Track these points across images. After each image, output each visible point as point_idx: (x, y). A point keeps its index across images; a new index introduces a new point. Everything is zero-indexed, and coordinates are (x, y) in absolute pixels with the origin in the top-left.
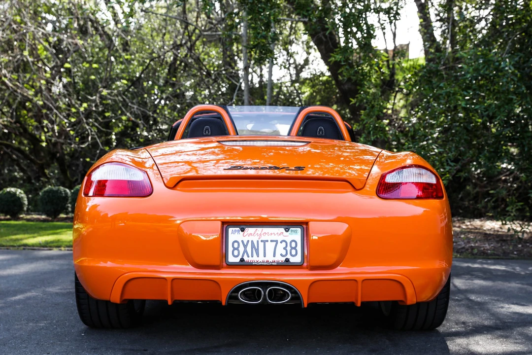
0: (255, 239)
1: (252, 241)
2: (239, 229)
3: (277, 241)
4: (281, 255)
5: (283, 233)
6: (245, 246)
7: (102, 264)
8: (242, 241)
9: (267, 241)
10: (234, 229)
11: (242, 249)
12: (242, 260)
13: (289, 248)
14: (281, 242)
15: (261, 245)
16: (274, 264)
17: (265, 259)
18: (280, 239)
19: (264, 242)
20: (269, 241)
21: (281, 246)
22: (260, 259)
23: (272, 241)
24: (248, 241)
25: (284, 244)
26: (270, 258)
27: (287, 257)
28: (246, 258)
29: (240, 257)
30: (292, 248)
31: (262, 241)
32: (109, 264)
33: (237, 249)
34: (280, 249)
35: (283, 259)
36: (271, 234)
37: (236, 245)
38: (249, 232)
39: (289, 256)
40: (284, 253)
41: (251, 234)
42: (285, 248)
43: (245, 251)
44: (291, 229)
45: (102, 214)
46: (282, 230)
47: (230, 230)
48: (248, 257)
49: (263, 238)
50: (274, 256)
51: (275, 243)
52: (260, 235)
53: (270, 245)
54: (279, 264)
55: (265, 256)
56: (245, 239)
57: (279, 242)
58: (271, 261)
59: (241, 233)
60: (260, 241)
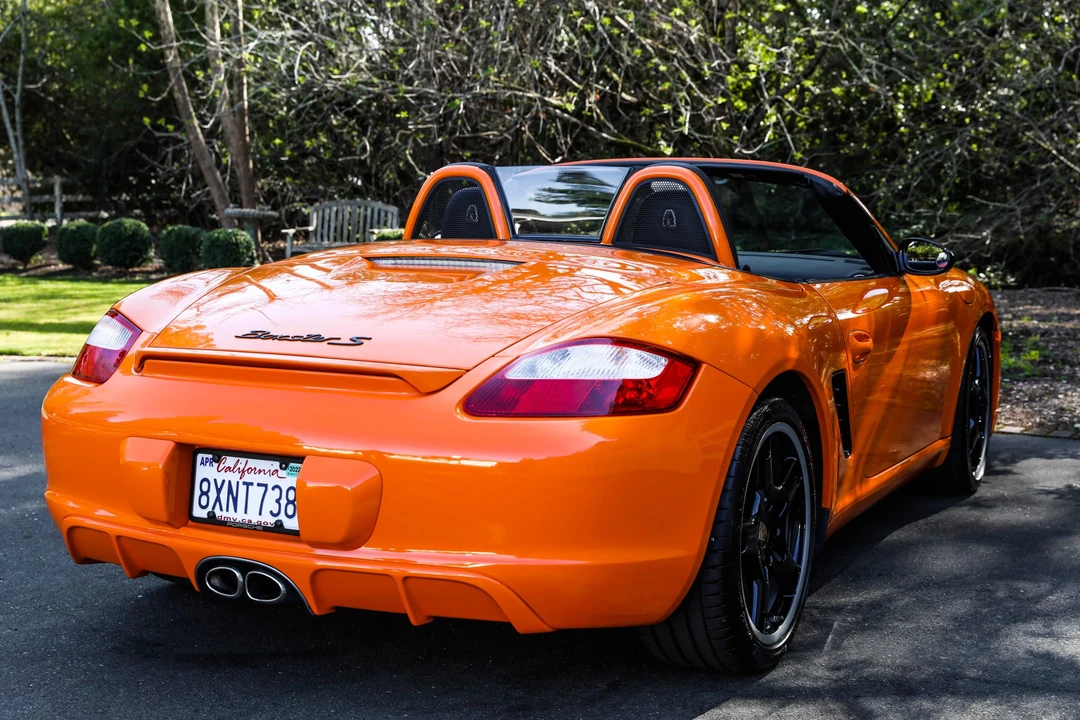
0: (234, 477)
1: (230, 482)
2: (210, 456)
3: (266, 486)
4: (271, 512)
5: (277, 471)
6: (219, 491)
8: (215, 480)
9: (252, 484)
10: (205, 456)
11: (213, 494)
12: (212, 515)
13: (284, 502)
14: (273, 489)
15: (243, 488)
16: (258, 527)
17: (247, 518)
18: (272, 481)
19: (248, 484)
20: (255, 484)
21: (273, 495)
22: (239, 516)
23: (259, 485)
24: (224, 481)
25: (277, 490)
26: (253, 517)
27: (278, 518)
28: (218, 513)
29: (210, 509)
30: (289, 502)
31: (244, 483)
33: (206, 494)
34: (270, 504)
35: (273, 520)
36: (260, 471)
37: (205, 486)
38: (227, 465)
39: (282, 517)
40: (275, 512)
41: (229, 468)
42: (278, 501)
43: (218, 499)
44: (291, 464)
46: (276, 465)
47: (200, 457)
48: (221, 510)
49: (248, 478)
50: (260, 514)
51: (263, 488)
52: (243, 471)
53: (256, 493)
54: (266, 529)
55: (246, 512)
56: (221, 477)
57: (270, 487)
58: (254, 521)
59: (215, 465)
60: (241, 482)
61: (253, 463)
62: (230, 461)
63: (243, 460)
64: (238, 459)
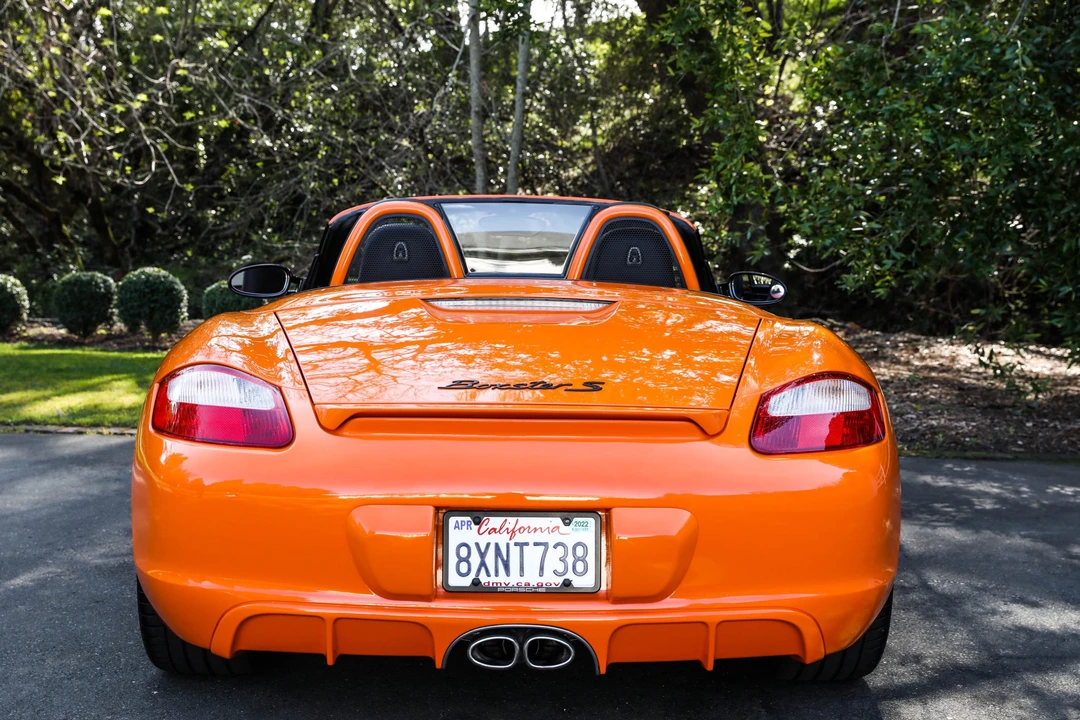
0: (502, 539)
1: (497, 545)
2: (469, 519)
3: (546, 545)
4: (555, 572)
5: (558, 528)
6: (483, 555)
7: (192, 583)
8: (477, 545)
9: (527, 544)
10: (460, 519)
11: (475, 560)
12: (476, 582)
13: (570, 559)
14: (555, 547)
15: (515, 551)
16: (540, 590)
17: (523, 581)
18: (552, 539)
19: (522, 545)
20: (531, 544)
21: (554, 555)
22: (514, 580)
23: (536, 544)
24: (488, 545)
25: (560, 548)
26: (532, 578)
27: (566, 577)
28: (483, 578)
29: (472, 576)
30: (577, 559)
31: (516, 544)
32: (206, 584)
33: (466, 560)
34: (553, 561)
35: (560, 580)
36: (536, 530)
37: (464, 552)
38: (490, 526)
39: (570, 575)
40: (561, 569)
41: (494, 529)
42: (562, 560)
43: (483, 564)
44: (575, 519)
45: (190, 479)
46: (557, 521)
47: (453, 521)
48: (489, 575)
49: (519, 538)
50: (541, 575)
51: (543, 547)
52: (513, 531)
53: (533, 552)
54: (550, 591)
55: (522, 575)
56: (483, 541)
57: (551, 546)
58: (534, 584)
59: (475, 528)
60: (512, 543)
61: (524, 521)
62: (495, 522)
63: (511, 520)
64: (504, 518)
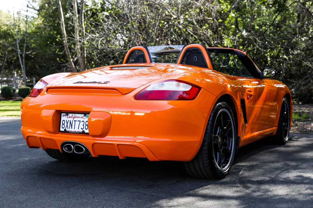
0: (71, 119)
1: (70, 121)
2: (65, 114)
3: (80, 121)
4: (81, 128)
5: (83, 117)
6: (67, 123)
8: (66, 120)
9: (76, 121)
11: (66, 124)
12: (65, 130)
13: (85, 125)
15: (74, 122)
17: (75, 130)
18: (81, 120)
19: (75, 121)
20: (77, 121)
22: (73, 130)
23: (78, 121)
25: (83, 122)
26: (77, 130)
27: (83, 130)
28: (67, 129)
29: (65, 128)
31: (74, 121)
33: (64, 124)
34: (81, 126)
36: (78, 117)
37: (64, 122)
38: (70, 116)
39: (84, 129)
40: (82, 128)
41: (70, 117)
42: (83, 125)
43: (67, 126)
44: (87, 115)
46: (83, 115)
47: (62, 114)
48: (68, 128)
49: (75, 119)
50: (78, 129)
51: (79, 122)
52: (74, 118)
53: (77, 123)
54: (80, 133)
55: (74, 129)
56: (68, 119)
57: (81, 122)
58: (77, 131)
59: (66, 116)
60: (73, 121)
61: (77, 115)
62: (70, 115)
63: (74, 115)
64: (72, 114)
